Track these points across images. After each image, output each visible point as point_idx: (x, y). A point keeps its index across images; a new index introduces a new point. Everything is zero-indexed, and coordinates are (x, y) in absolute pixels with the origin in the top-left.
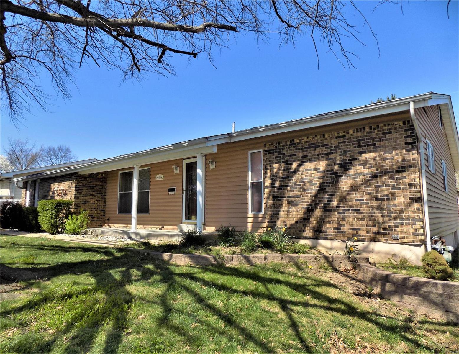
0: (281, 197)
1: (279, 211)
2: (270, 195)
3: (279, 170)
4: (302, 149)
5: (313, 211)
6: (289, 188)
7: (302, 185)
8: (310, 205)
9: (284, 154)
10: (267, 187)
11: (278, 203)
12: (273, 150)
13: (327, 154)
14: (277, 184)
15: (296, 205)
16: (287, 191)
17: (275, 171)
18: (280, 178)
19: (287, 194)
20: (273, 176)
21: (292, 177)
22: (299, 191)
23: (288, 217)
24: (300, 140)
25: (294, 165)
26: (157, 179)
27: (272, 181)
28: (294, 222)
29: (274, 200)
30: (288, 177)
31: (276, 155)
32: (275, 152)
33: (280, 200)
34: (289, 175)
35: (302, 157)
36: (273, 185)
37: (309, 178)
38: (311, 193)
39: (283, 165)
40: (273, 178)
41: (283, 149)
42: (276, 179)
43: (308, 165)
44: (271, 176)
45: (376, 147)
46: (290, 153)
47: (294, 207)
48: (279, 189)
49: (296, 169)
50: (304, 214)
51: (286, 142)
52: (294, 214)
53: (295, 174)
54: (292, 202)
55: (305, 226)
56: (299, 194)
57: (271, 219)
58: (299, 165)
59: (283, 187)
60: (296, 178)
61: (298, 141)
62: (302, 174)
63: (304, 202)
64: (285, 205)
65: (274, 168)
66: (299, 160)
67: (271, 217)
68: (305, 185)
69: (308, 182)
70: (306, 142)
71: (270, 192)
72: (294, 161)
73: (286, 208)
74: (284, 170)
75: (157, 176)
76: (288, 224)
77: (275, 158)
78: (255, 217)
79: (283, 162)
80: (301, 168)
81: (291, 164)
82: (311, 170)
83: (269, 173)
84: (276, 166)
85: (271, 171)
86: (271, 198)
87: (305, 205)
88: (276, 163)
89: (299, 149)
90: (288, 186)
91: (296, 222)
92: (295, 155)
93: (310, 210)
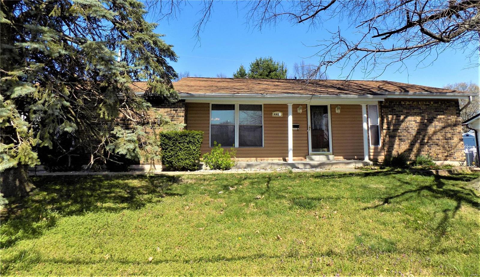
0: (394, 136)
1: (394, 145)
2: (387, 134)
3: (392, 119)
4: (406, 108)
5: (414, 145)
6: (399, 131)
7: (407, 129)
8: (412, 141)
9: (395, 109)
10: (385, 129)
11: (393, 140)
12: (387, 106)
13: (420, 113)
14: (392, 128)
15: (404, 141)
16: (398, 133)
17: (390, 119)
18: (393, 124)
19: (398, 134)
20: (389, 123)
21: (401, 124)
22: (405, 133)
23: (399, 148)
24: (405, 103)
25: (402, 117)
26: (273, 115)
27: (388, 126)
28: (403, 151)
29: (390, 138)
30: (398, 124)
31: (390, 109)
32: (389, 108)
33: (393, 138)
34: (399, 123)
35: (406, 113)
36: (388, 128)
37: (411, 126)
38: (412, 134)
39: (395, 117)
40: (389, 124)
41: (394, 106)
42: (391, 124)
43: (410, 118)
44: (387, 123)
45: (444, 113)
46: (398, 109)
47: (402, 143)
48: (393, 131)
49: (403, 119)
50: (409, 146)
51: (396, 103)
52: (403, 146)
53: (402, 123)
54: (402, 139)
55: (410, 153)
56: (405, 134)
57: (388, 150)
58: (405, 118)
59: (396, 130)
60: (403, 125)
61: (404, 103)
62: (407, 123)
63: (408, 139)
64: (397, 141)
65: (389, 118)
66: (405, 115)
67: (388, 148)
68: (409, 129)
69: (411, 128)
70: (408, 105)
71: (387, 133)
72: (402, 115)
73: (398, 143)
74: (396, 119)
75: (274, 113)
76: (400, 153)
77: (390, 111)
78: (376, 149)
79: (395, 115)
80: (406, 120)
81: (400, 116)
82: (411, 121)
83: (385, 121)
84: (390, 116)
85: (387, 119)
86: (388, 136)
87: (409, 141)
88: (390, 115)
89: (404, 108)
90: (398, 129)
91: (405, 151)
92: (402, 111)
93: (412, 145)
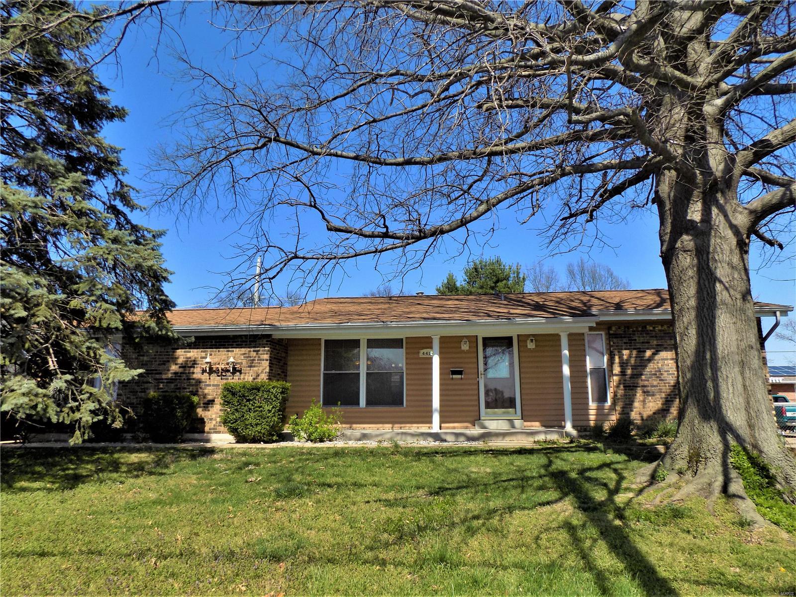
0: (633, 386)
1: (633, 402)
2: (620, 384)
3: (630, 356)
4: (656, 337)
5: (672, 401)
6: (643, 377)
7: (658, 374)
8: (669, 395)
9: (635, 340)
10: (616, 375)
11: (631, 393)
12: (620, 334)
14: (629, 372)
15: (653, 395)
16: (642, 380)
17: (625, 357)
18: (632, 366)
19: (641, 383)
20: (623, 363)
21: (646, 366)
22: (655, 380)
23: (644, 408)
24: (654, 328)
25: (648, 353)
26: (421, 355)
27: (622, 369)
28: (651, 413)
29: (625, 390)
30: (641, 366)
31: (625, 340)
32: (624, 337)
33: (632, 390)
34: (642, 363)
35: (658, 345)
36: (623, 373)
37: (666, 368)
38: (669, 383)
39: (634, 353)
40: (623, 365)
41: (634, 334)
42: (627, 366)
43: (663, 354)
44: (620, 363)
46: (642, 340)
47: (650, 398)
48: (630, 378)
49: (650, 357)
50: (662, 404)
51: (637, 328)
52: (651, 404)
53: (649, 362)
54: (648, 392)
55: (664, 417)
56: (655, 383)
57: (623, 411)
58: (654, 354)
59: (637, 375)
60: (651, 367)
61: (651, 328)
62: (658, 363)
63: (661, 392)
64: (639, 395)
65: (623, 355)
66: (653, 348)
67: (623, 408)
68: (662, 374)
69: (665, 371)
70: (660, 331)
71: (620, 381)
72: (648, 349)
73: (641, 398)
74: (636, 357)
75: (422, 351)
76: (645, 416)
77: (625, 343)
78: (600, 409)
79: (634, 349)
80: (657, 357)
81: (645, 352)
82: (667, 359)
83: (617, 360)
84: (626, 353)
85: (619, 357)
86: (622, 387)
87: (663, 395)
88: (626, 349)
89: (653, 337)
90: (642, 375)
91: (654, 413)
92: (649, 343)
93: (668, 402)
